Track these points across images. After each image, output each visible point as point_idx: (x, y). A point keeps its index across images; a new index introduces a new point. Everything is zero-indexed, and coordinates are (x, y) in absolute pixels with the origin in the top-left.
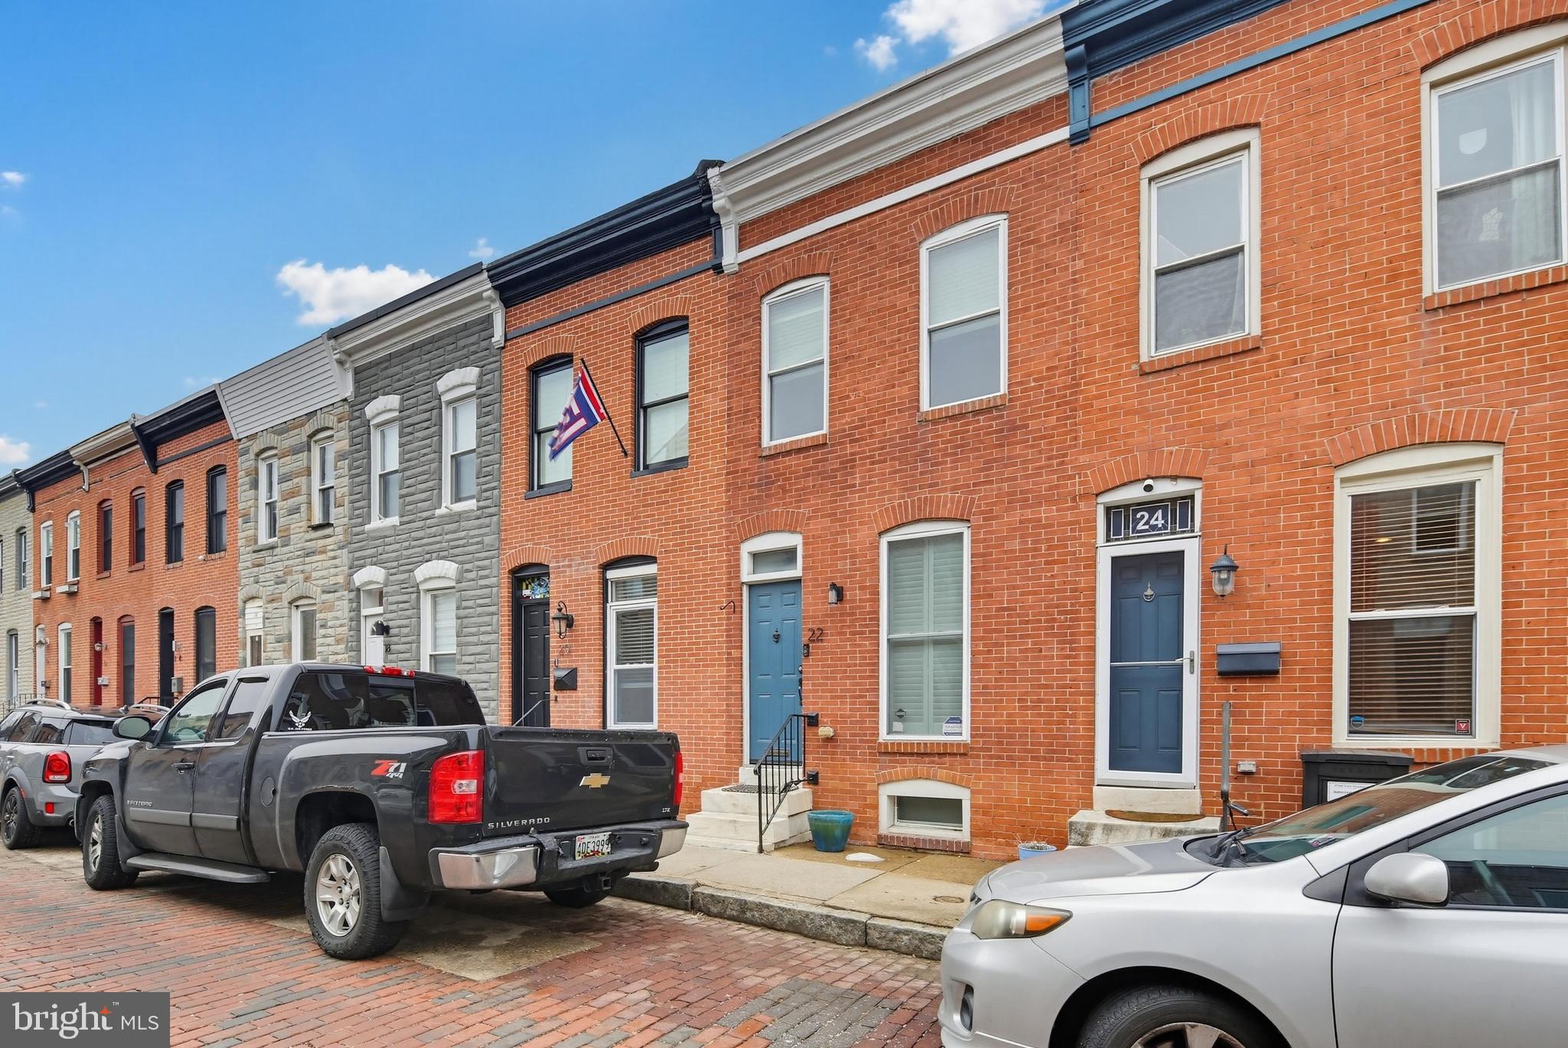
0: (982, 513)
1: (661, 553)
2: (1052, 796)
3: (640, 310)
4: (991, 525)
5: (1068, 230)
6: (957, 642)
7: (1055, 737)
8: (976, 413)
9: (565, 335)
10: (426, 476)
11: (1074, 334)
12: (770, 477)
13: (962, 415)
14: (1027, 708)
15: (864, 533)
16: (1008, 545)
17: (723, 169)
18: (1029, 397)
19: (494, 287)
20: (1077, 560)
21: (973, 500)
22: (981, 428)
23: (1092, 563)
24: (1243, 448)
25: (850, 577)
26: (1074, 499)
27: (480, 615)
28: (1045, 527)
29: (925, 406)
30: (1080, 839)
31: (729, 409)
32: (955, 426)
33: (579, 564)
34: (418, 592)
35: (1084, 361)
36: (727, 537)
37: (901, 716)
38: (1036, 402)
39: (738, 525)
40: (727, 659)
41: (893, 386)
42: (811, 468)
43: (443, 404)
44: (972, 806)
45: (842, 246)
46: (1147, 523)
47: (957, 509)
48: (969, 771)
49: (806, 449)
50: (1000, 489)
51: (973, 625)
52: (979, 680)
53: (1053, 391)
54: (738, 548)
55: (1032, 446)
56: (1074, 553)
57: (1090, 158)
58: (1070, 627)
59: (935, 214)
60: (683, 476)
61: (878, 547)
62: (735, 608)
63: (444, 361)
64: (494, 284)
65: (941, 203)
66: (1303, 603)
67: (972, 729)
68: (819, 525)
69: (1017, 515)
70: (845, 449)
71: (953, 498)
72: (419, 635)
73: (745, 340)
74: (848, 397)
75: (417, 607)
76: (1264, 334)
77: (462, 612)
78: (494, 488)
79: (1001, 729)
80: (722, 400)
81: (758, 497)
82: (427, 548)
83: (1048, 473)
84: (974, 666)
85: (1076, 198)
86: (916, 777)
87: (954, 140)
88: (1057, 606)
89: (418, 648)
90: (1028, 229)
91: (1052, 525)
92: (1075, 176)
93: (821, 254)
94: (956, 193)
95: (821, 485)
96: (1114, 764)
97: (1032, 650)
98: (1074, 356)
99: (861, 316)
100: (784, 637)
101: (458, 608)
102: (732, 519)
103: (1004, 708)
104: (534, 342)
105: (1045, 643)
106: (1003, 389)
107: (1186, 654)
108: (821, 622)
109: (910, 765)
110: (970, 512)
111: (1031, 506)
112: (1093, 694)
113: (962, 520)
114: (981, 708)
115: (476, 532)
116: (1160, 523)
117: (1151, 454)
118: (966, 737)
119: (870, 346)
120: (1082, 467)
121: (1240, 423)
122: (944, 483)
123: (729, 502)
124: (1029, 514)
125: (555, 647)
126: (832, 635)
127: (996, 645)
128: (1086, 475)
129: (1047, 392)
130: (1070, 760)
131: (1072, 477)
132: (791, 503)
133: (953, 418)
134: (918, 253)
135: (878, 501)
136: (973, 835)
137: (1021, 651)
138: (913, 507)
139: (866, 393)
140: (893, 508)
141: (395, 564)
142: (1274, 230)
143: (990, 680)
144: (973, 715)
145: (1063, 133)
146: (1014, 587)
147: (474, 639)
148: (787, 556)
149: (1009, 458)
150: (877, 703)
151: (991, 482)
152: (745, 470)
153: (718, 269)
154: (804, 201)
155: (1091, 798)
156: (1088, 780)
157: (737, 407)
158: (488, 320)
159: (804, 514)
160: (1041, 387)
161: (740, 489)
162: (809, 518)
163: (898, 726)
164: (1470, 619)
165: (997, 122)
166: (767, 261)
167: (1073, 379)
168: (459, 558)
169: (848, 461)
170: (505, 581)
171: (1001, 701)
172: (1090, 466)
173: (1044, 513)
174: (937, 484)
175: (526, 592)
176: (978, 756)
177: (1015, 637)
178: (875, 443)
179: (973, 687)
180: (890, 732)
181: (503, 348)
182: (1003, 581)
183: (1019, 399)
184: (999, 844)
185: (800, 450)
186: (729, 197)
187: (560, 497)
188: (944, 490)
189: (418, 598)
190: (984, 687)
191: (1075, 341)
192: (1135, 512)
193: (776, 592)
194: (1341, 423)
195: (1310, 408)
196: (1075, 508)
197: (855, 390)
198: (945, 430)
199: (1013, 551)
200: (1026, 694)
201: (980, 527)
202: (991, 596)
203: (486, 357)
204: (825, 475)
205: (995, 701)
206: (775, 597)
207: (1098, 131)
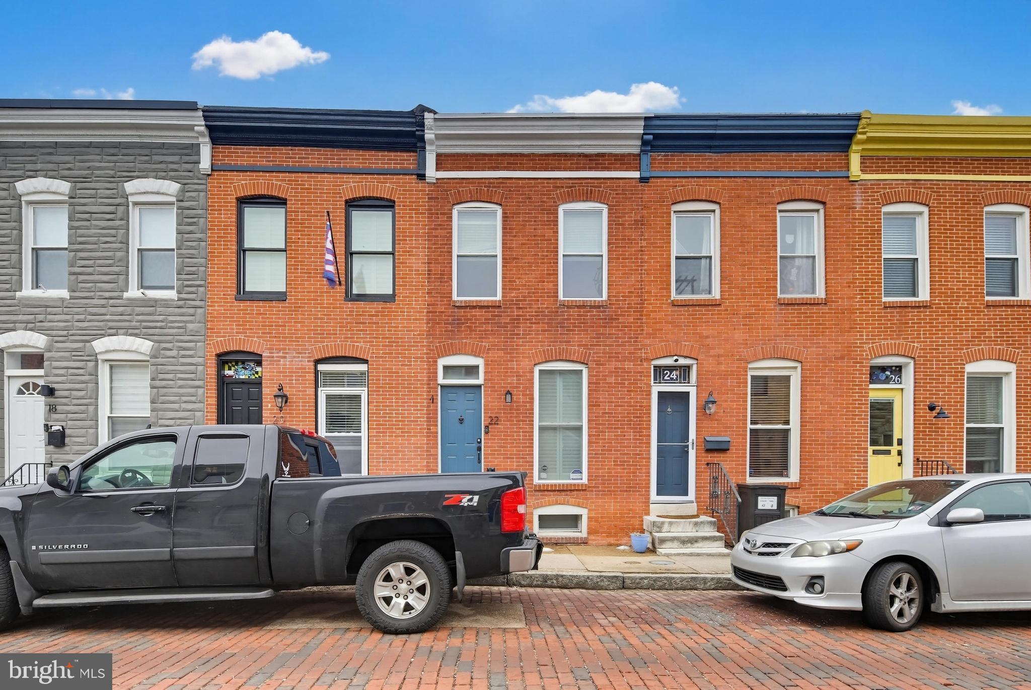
0: (595, 361)
1: (372, 357)
2: (630, 510)
3: (352, 185)
4: (600, 368)
5: (640, 223)
6: (579, 429)
7: (632, 480)
8: (591, 307)
9: (279, 183)
10: (111, 262)
11: (641, 278)
12: (461, 320)
13: (584, 306)
14: (618, 465)
15: (525, 363)
16: (609, 380)
17: (436, 116)
18: (619, 304)
19: (207, 126)
20: (643, 391)
21: (590, 353)
22: (594, 315)
23: (649, 394)
24: (714, 348)
25: (517, 387)
26: (641, 361)
27: (180, 387)
28: (627, 372)
29: (561, 297)
30: (658, 530)
31: (429, 270)
32: (580, 312)
33: (294, 357)
34: (97, 361)
35: (647, 292)
36: (427, 354)
37: (545, 470)
38: (623, 308)
39: (436, 347)
40: (427, 433)
41: (544, 282)
42: (490, 319)
43: (131, 204)
44: (589, 518)
45: (510, 191)
46: (669, 376)
47: (581, 356)
48: (587, 499)
49: (488, 307)
50: (604, 349)
51: (589, 421)
52: (593, 450)
53: (631, 304)
54: (436, 362)
55: (621, 330)
56: (641, 388)
57: (648, 193)
58: (639, 425)
59: (568, 192)
60: (392, 308)
61: (533, 372)
62: (433, 400)
63: (135, 167)
64: (208, 123)
65: (571, 187)
66: (737, 420)
67: (589, 476)
68: (497, 355)
69: (613, 365)
70: (513, 312)
71: (579, 350)
72: (97, 399)
73: (441, 229)
74: (515, 282)
75: (95, 374)
76: (722, 299)
77: (157, 383)
78: (200, 286)
79: (604, 476)
80: (423, 263)
81: (451, 331)
82: (111, 324)
83: (629, 346)
84: (590, 442)
85: (642, 209)
86: (557, 503)
87: (580, 155)
88: (633, 413)
89: (96, 409)
90: (619, 217)
91: (631, 372)
92: (642, 198)
93: (496, 191)
94: (580, 185)
95: (497, 331)
96: (659, 493)
97: (620, 436)
98: (642, 289)
99: (523, 236)
100: (466, 421)
101: (153, 379)
102: (431, 342)
103: (606, 465)
104: (246, 180)
105: (627, 432)
106: (605, 297)
107: (690, 441)
108: (497, 413)
109: (552, 497)
110: (588, 359)
111: (620, 361)
112: (649, 458)
113: (583, 363)
114: (594, 465)
115: (178, 318)
116: (675, 377)
117: (677, 345)
118: (585, 480)
119: (529, 255)
120: (646, 345)
121: (713, 337)
122: (573, 342)
123: (429, 331)
124: (619, 365)
125: (267, 417)
126: (504, 421)
127: (602, 432)
128: (647, 349)
129: (628, 304)
130: (639, 491)
131: (641, 349)
132: (476, 338)
133: (579, 307)
134: (557, 210)
135: (534, 346)
136: (589, 533)
137: (615, 435)
138: (556, 352)
139: (526, 282)
140: (544, 351)
141: (65, 333)
142: (727, 253)
143: (599, 450)
144: (589, 469)
145: (636, 175)
146: (611, 402)
147: (176, 406)
148: (471, 370)
149: (609, 334)
150: (532, 462)
151: (600, 346)
152: (442, 312)
153: (422, 177)
154: (485, 155)
155: (649, 510)
156: (647, 502)
157: (435, 271)
158: (195, 149)
159: (485, 346)
160: (625, 300)
161: (438, 323)
162: (489, 349)
163: (544, 475)
164: (788, 431)
165: (602, 155)
166: (457, 183)
167: (641, 300)
168: (155, 338)
169: (515, 319)
170: (213, 362)
171: (605, 462)
172: (650, 345)
173: (628, 365)
174: (570, 342)
175: (228, 372)
176: (592, 491)
177: (612, 428)
178: (532, 312)
179: (589, 454)
180: (540, 478)
181: (209, 175)
182: (605, 398)
183: (614, 304)
184: (604, 537)
185: (482, 307)
186: (436, 135)
187: (274, 304)
188: (574, 346)
189: (96, 366)
190: (596, 454)
191: (642, 281)
192: (664, 370)
193: (461, 392)
194: (750, 344)
195: (739, 335)
196: (642, 365)
197: (519, 278)
198: (574, 312)
199: (611, 383)
200: (617, 458)
201: (594, 368)
202: (599, 406)
203: (191, 178)
204: (499, 325)
205: (601, 461)
206: (461, 394)
207: (653, 180)
